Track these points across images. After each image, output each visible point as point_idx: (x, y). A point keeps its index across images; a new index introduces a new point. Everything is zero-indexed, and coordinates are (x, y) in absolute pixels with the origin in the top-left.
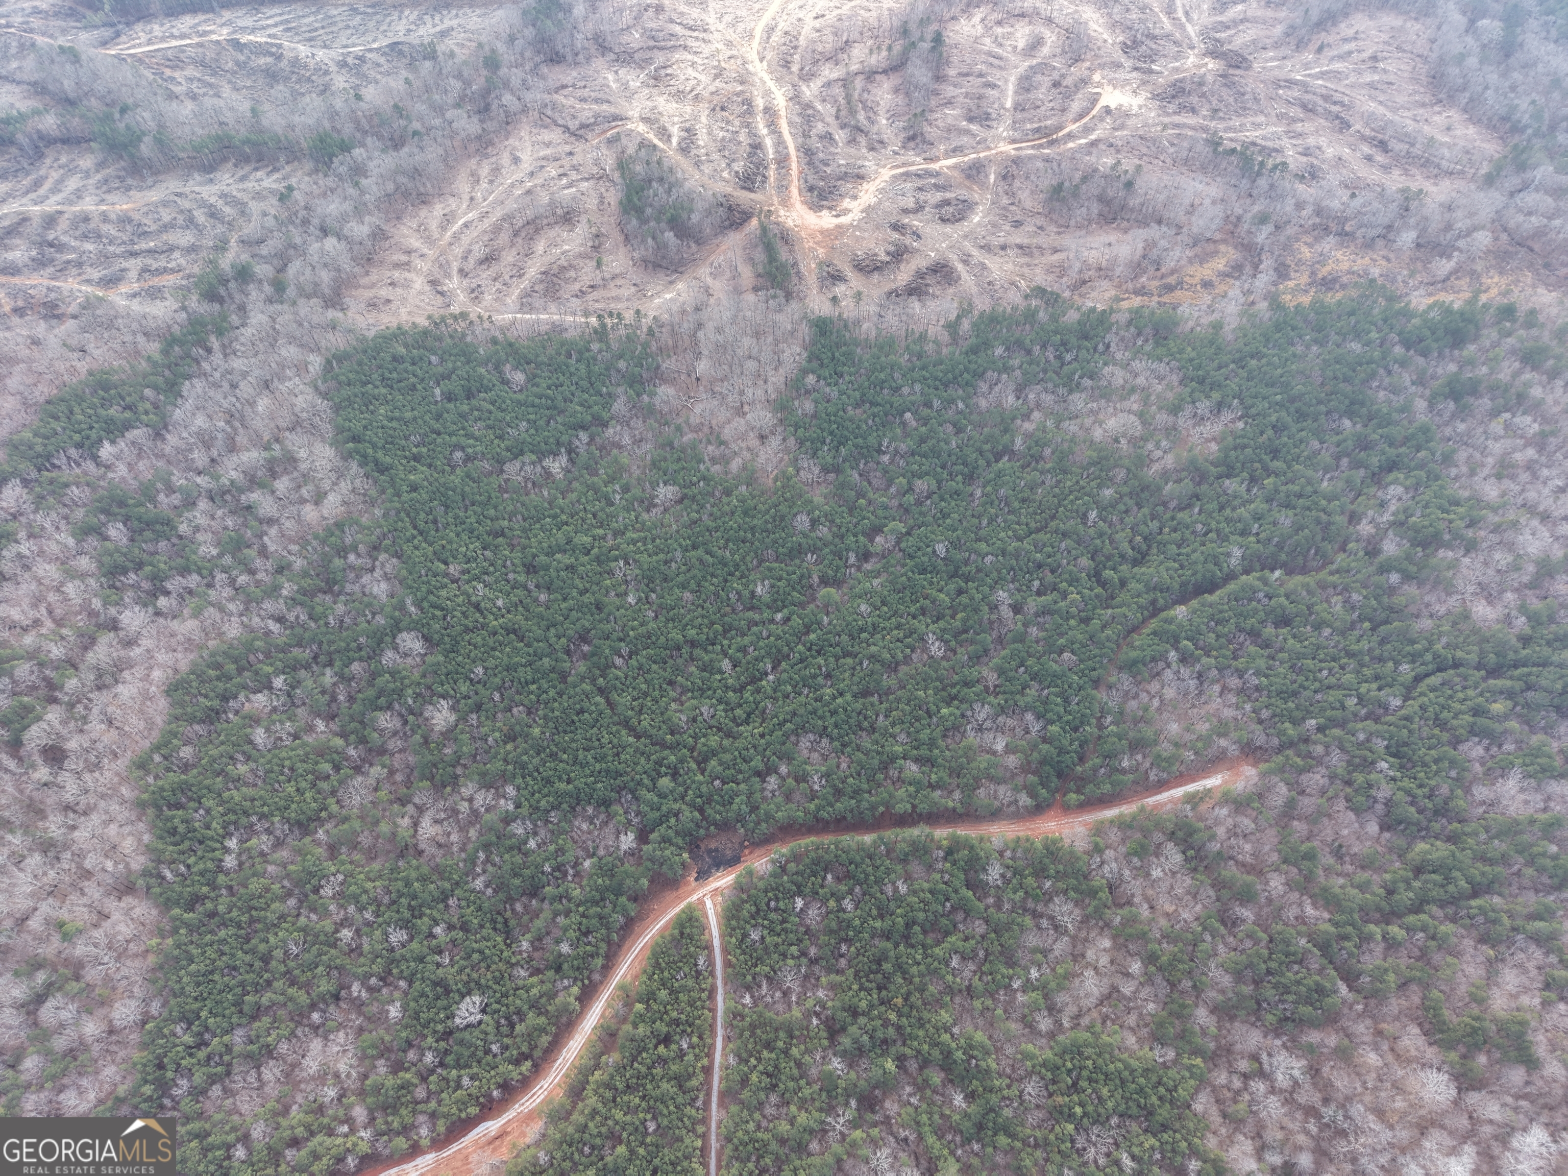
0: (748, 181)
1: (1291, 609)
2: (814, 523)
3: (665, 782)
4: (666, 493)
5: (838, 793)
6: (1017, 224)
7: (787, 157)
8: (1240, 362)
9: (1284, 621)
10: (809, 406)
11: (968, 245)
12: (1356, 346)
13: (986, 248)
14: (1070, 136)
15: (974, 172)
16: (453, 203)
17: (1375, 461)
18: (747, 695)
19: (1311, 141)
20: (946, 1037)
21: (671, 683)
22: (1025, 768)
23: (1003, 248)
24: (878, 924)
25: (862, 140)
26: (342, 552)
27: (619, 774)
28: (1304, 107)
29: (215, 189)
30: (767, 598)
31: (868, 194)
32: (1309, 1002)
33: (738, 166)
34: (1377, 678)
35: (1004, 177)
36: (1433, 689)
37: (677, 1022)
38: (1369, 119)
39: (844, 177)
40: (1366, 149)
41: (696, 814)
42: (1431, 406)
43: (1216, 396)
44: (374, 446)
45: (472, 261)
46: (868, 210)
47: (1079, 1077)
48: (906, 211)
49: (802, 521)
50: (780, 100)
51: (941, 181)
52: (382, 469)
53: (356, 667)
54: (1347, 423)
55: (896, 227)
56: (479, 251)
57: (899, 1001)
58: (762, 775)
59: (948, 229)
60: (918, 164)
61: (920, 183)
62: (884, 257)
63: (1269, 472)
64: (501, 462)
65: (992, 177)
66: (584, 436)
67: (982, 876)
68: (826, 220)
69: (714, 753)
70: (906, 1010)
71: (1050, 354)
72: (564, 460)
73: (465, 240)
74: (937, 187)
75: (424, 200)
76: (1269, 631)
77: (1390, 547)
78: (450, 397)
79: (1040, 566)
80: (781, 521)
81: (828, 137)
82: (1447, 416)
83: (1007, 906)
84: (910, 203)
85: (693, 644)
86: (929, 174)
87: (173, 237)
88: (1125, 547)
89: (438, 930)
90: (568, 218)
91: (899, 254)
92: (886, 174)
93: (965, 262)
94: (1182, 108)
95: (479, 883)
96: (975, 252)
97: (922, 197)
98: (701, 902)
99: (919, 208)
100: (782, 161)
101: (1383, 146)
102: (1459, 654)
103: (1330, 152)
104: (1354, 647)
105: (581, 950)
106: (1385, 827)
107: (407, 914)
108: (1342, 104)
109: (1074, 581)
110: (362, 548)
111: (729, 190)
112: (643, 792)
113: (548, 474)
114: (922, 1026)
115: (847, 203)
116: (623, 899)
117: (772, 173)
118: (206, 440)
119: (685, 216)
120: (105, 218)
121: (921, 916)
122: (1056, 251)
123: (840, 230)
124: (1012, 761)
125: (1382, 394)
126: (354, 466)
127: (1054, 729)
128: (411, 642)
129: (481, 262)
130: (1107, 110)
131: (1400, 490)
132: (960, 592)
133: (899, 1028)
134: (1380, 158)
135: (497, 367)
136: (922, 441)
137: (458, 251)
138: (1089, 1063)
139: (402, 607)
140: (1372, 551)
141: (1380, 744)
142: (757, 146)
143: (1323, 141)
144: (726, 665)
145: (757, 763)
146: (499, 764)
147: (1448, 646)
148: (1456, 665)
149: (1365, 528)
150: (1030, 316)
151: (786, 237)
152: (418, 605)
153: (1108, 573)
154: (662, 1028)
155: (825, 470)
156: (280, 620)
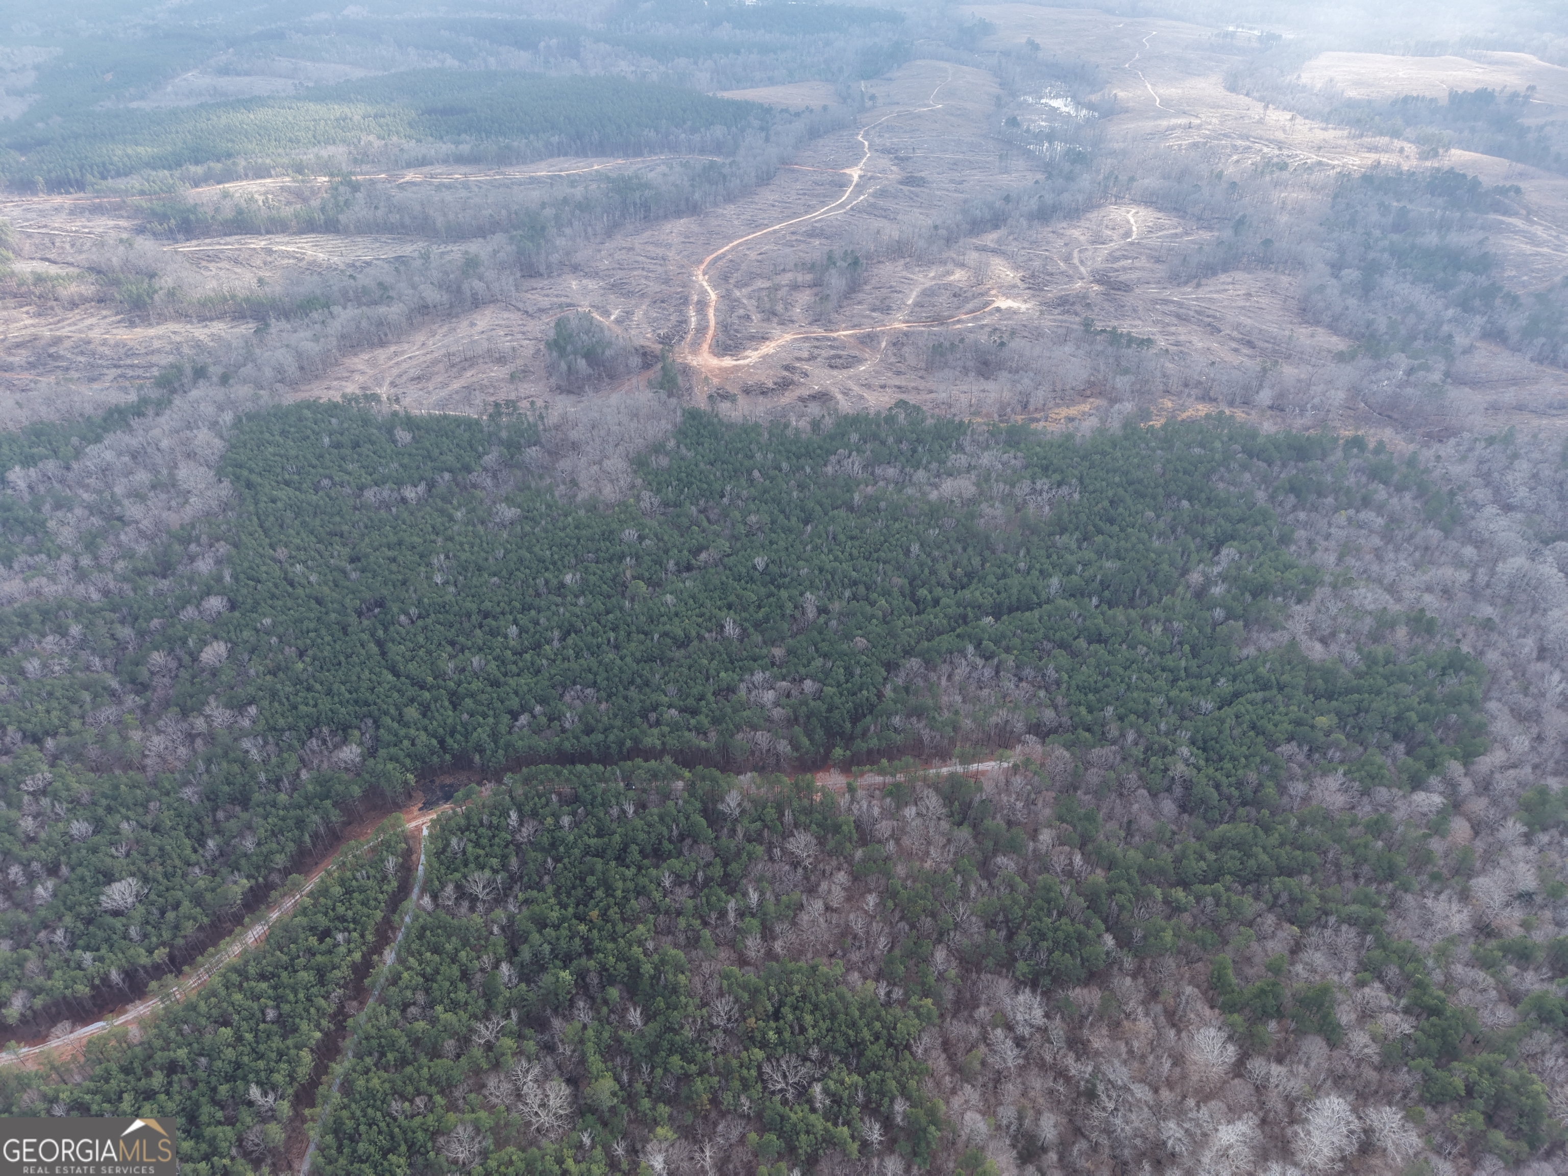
0: (666, 340)
1: (1107, 631)
2: (641, 538)
3: (412, 712)
4: (509, 513)
5: (589, 731)
6: (898, 373)
7: (706, 328)
8: (1083, 458)
9: (1099, 638)
10: (664, 461)
11: (850, 384)
12: (1197, 450)
13: (868, 386)
14: (959, 321)
15: (869, 340)
16: (406, 346)
17: (1210, 530)
18: (527, 656)
19: (1182, 338)
20: (637, 950)
21: (452, 643)
22: (793, 721)
23: (883, 387)
24: (593, 841)
25: (775, 320)
26: (186, 541)
27: (367, 704)
28: (1178, 316)
29: (206, 331)
30: (576, 588)
31: (768, 348)
32: (1066, 948)
33: (661, 332)
34: (1191, 689)
35: (894, 344)
36: (1251, 703)
37: (342, 919)
38: (1237, 326)
39: (752, 338)
40: (1234, 345)
41: (434, 742)
42: (1272, 498)
43: (1057, 477)
44: (251, 471)
45: (404, 378)
46: (765, 357)
47: (782, 1004)
48: (799, 359)
49: (630, 534)
50: (713, 296)
51: (836, 344)
52: (249, 485)
53: (155, 623)
54: (1185, 503)
55: (787, 368)
56: (413, 373)
57: (594, 914)
58: (515, 716)
59: (835, 372)
60: (819, 332)
61: (817, 344)
62: (771, 385)
63: (1100, 532)
64: (362, 488)
65: (884, 344)
66: (447, 476)
67: (720, 807)
68: (728, 362)
69: (472, 695)
70: (599, 922)
71: (904, 446)
72: (421, 488)
73: (404, 366)
74: (831, 347)
75: (382, 344)
76: (1082, 643)
77: (1217, 590)
78: (338, 446)
79: (855, 583)
80: (609, 536)
81: (748, 317)
82: (1288, 506)
83: (740, 834)
84: (805, 354)
85: (486, 615)
86: (828, 339)
87: (154, 359)
88: (945, 576)
89: (125, 826)
90: (501, 360)
91: (784, 385)
92: (788, 337)
93: (845, 394)
94: (1064, 313)
95: (188, 793)
96: (856, 388)
97: (816, 352)
98: (419, 829)
99: (812, 358)
100: (702, 329)
101: (1250, 344)
102: (1286, 678)
103: (1200, 345)
104: (1171, 664)
105: (264, 849)
106: (1183, 808)
107: (100, 811)
108: (1214, 317)
109: (886, 593)
110: (204, 539)
111: (648, 344)
112: (387, 720)
113: (404, 500)
114: (614, 940)
115: (748, 353)
116: (328, 803)
117: (689, 337)
118: (105, 470)
119: (599, 351)
120: (104, 343)
121: (642, 836)
122: (931, 392)
123: (737, 368)
124: (777, 713)
125: (1221, 485)
126: (226, 483)
127: (829, 690)
128: (215, 603)
129: (413, 379)
130: (998, 310)
131: (1233, 551)
132: (772, 595)
133: (587, 941)
134: (1246, 350)
135: (390, 432)
136: (765, 491)
137: (395, 371)
138: (796, 988)
139: (219, 579)
140: (1200, 594)
141: (1184, 735)
142: (684, 321)
143: (1195, 339)
144: (513, 630)
145: (514, 703)
146: (251, 690)
147: (1272, 670)
148: (1281, 688)
149: (1195, 578)
150: (890, 419)
151: (686, 370)
152: (235, 577)
153: (923, 592)
154: (323, 921)
155: (666, 504)
156: (106, 593)
